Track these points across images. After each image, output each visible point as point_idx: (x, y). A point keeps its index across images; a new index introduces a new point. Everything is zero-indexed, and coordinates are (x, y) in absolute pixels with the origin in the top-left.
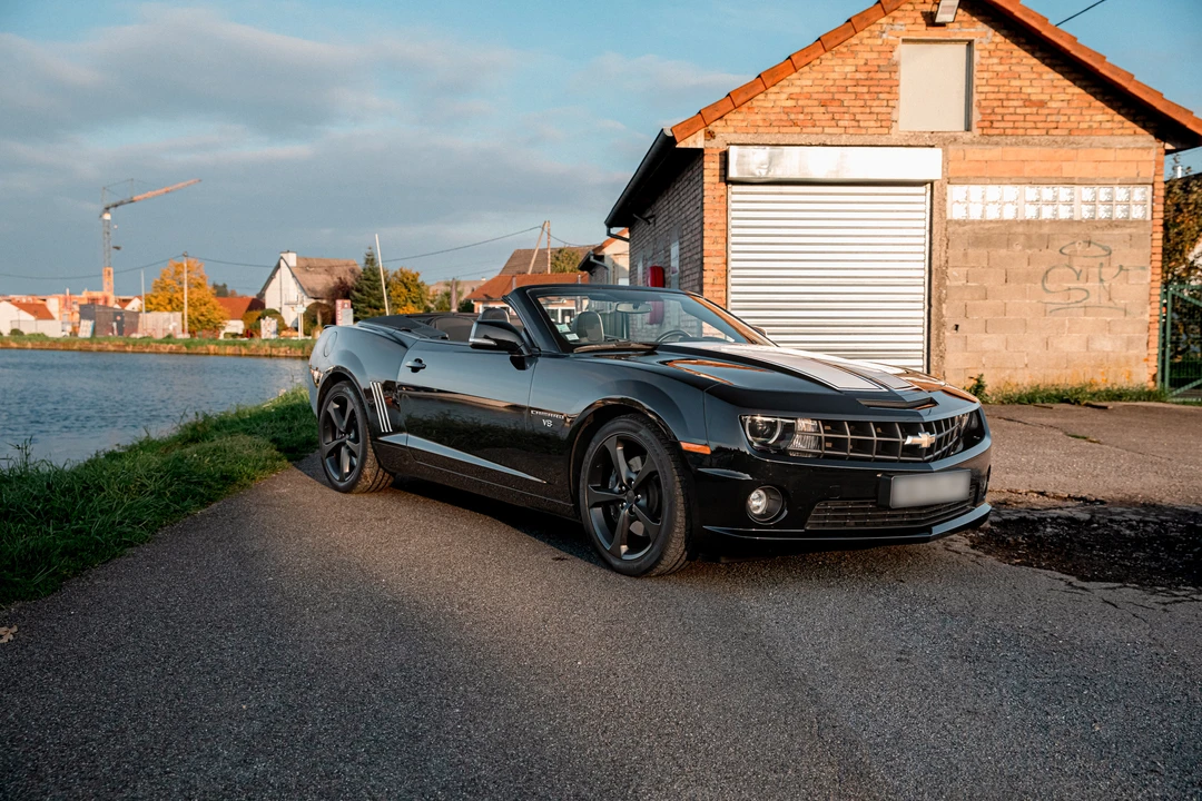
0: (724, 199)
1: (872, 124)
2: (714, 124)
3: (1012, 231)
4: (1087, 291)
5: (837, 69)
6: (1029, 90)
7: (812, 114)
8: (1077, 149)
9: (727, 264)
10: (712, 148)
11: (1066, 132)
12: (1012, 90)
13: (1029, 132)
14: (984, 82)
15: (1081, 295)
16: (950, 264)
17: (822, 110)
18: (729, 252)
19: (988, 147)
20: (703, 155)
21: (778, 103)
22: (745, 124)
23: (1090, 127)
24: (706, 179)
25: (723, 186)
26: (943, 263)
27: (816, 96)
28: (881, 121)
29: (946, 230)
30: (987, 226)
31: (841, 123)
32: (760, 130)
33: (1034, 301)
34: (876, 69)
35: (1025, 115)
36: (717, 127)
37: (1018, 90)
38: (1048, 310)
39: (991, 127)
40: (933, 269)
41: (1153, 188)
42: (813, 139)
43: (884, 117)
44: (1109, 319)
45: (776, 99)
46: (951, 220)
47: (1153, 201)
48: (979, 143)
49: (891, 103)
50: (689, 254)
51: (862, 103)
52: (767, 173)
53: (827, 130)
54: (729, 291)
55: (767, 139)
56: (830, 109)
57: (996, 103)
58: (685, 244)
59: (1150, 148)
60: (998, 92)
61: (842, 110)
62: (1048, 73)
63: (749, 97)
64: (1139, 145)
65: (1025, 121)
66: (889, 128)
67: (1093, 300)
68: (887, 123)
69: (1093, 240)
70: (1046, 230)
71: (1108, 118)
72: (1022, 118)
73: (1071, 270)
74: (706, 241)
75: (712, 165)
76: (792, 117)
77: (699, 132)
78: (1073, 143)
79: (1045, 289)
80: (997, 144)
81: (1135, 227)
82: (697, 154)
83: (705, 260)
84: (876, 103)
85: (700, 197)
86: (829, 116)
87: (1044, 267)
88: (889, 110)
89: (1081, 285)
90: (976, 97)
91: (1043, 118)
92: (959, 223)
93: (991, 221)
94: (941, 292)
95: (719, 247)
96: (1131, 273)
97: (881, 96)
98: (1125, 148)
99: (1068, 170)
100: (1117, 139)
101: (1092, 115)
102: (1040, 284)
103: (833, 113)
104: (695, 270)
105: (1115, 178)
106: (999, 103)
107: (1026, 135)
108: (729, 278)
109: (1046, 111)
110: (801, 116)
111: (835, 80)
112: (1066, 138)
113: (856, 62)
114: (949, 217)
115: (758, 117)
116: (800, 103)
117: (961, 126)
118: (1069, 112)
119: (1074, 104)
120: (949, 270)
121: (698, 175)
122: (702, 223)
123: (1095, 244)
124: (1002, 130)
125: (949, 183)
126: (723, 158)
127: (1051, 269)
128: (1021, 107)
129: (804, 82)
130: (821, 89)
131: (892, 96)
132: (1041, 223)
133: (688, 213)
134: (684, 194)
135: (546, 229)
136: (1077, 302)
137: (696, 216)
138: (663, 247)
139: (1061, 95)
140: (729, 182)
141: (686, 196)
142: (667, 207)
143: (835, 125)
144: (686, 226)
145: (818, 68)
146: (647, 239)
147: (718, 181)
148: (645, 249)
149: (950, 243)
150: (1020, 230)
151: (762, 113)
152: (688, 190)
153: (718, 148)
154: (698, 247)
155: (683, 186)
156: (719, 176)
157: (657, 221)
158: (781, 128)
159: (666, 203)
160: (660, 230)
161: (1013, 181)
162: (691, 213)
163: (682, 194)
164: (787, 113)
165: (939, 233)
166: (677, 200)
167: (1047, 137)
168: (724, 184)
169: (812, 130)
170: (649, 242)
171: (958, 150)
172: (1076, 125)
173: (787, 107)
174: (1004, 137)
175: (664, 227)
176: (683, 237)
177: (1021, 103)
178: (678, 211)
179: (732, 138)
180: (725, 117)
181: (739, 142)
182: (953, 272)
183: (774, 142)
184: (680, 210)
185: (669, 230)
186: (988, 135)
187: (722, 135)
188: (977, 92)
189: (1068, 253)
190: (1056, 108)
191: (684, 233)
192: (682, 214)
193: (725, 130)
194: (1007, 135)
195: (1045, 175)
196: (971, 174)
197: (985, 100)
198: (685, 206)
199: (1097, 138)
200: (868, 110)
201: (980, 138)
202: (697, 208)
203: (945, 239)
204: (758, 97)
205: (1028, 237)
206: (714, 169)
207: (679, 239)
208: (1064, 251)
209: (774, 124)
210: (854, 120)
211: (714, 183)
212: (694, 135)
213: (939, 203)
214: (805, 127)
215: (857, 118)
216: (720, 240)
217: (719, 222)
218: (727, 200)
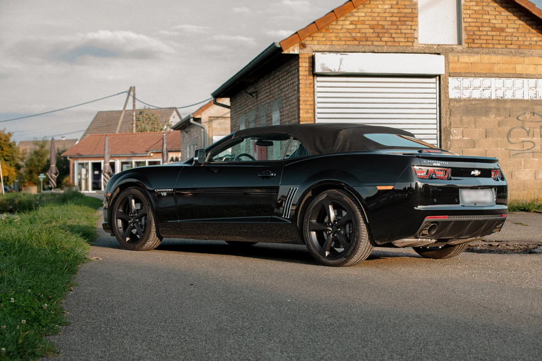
0: (312, 86)
1: (402, 40)
2: (305, 39)
3: (489, 106)
4: (534, 143)
5: (379, 6)
6: (494, 21)
7: (365, 33)
8: (524, 57)
10: (305, 54)
11: (517, 47)
12: (484, 21)
13: (495, 46)
14: (468, 16)
15: (530, 145)
16: (452, 126)
17: (371, 31)
18: (316, 118)
19: (472, 54)
20: (299, 58)
21: (344, 26)
22: (324, 39)
23: (530, 44)
24: (301, 73)
25: (311, 77)
26: (448, 125)
27: (367, 23)
28: (408, 38)
29: (449, 105)
30: (474, 103)
31: (384, 39)
32: (334, 43)
33: (503, 149)
34: (404, 7)
35: (493, 36)
36: (308, 41)
37: (488, 21)
38: (512, 154)
39: (473, 43)
40: (442, 129)
42: (367, 48)
43: (409, 36)
45: (345, 24)
46: (452, 99)
48: (467, 52)
49: (413, 27)
50: (289, 119)
51: (395, 27)
52: (339, 69)
53: (375, 43)
55: (338, 48)
56: (376, 31)
57: (475, 29)
58: (284, 113)
60: (477, 22)
61: (385, 31)
62: (505, 12)
63: (327, 23)
65: (493, 40)
66: (413, 42)
67: (537, 148)
68: (412, 39)
69: (535, 112)
70: (508, 105)
71: (540, 39)
72: (491, 38)
73: (523, 130)
74: (301, 111)
75: (304, 64)
76: (354, 35)
77: (296, 44)
78: (521, 53)
79: (509, 141)
80: (477, 53)
82: (296, 57)
84: (404, 27)
85: (296, 83)
86: (375, 35)
87: (508, 128)
88: (412, 31)
89: (530, 139)
90: (464, 25)
91: (503, 38)
92: (455, 100)
93: (476, 100)
94: (448, 143)
95: (310, 115)
97: (407, 23)
99: (519, 69)
101: (531, 37)
102: (506, 138)
103: (378, 33)
106: (477, 29)
107: (494, 48)
109: (505, 34)
110: (359, 35)
111: (378, 13)
112: (517, 50)
113: (391, 2)
114: (450, 97)
115: (332, 35)
116: (358, 26)
117: (457, 43)
118: (518, 35)
119: (521, 30)
120: (452, 130)
121: (295, 70)
122: (299, 100)
123: (537, 114)
124: (480, 45)
125: (449, 76)
126: (311, 59)
127: (512, 129)
128: (490, 31)
129: (360, 14)
130: (371, 19)
131: (413, 23)
132: (505, 101)
133: (287, 93)
134: (283, 80)
135: (132, 93)
136: (528, 149)
137: (293, 95)
138: (265, 115)
139: (512, 25)
140: (315, 75)
141: (284, 81)
142: (269, 87)
143: (380, 40)
144: (285, 101)
145: (368, 6)
146: (250, 107)
147: (308, 74)
148: (247, 115)
149: (451, 113)
150: (493, 105)
151: (335, 33)
152: (286, 78)
153: (308, 54)
154: (295, 115)
155: (282, 75)
156: (309, 71)
157: (259, 95)
158: (347, 42)
159: (268, 84)
160: (262, 102)
161: (488, 75)
162: (289, 93)
163: (281, 80)
164: (350, 33)
165: (445, 107)
166: (277, 83)
167: (506, 49)
168: (312, 76)
169: (366, 43)
170: (251, 110)
171: (455, 56)
172: (522, 43)
173: (350, 29)
174: (481, 49)
175: (266, 100)
176: (283, 108)
177: (490, 29)
178: (279, 91)
179: (316, 48)
180: (312, 35)
181: (321, 50)
182: (454, 131)
183: (343, 50)
184: (280, 90)
185: (270, 102)
186: (472, 47)
187: (310, 46)
188: (464, 22)
189: (521, 119)
190: (510, 32)
191: (284, 105)
192: (282, 93)
193: (312, 43)
194: (483, 48)
195: (505, 72)
196: (462, 71)
197: (469, 26)
198: (284, 88)
199: (535, 51)
200: (399, 32)
201: (467, 49)
202: (295, 90)
203: (449, 110)
204: (332, 23)
205: (498, 109)
206: (306, 67)
207: (280, 109)
208: (519, 118)
209: (342, 39)
210: (391, 37)
211: (306, 76)
212: (293, 46)
213: (444, 88)
214: (361, 41)
215: (393, 36)
216: (309, 111)
217: (309, 100)
218: (314, 86)
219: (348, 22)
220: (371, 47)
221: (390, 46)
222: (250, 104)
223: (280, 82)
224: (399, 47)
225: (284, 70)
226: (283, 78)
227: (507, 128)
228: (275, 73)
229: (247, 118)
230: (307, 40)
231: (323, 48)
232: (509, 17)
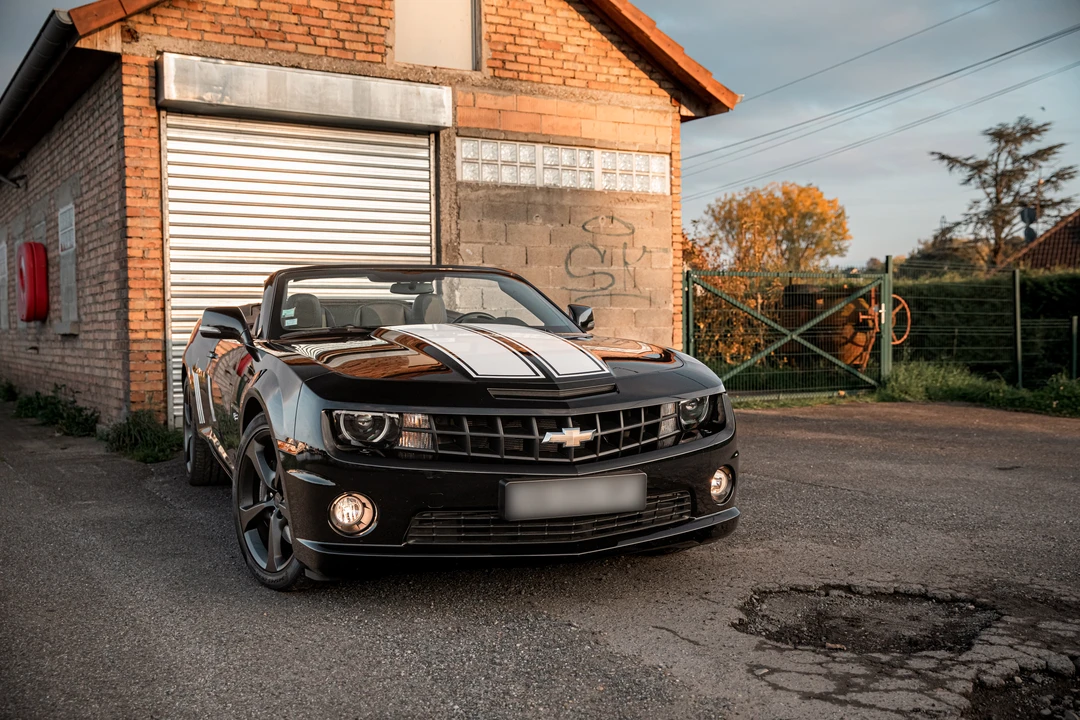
0: (154, 133)
1: (361, 47)
2: (135, 18)
3: (532, 200)
4: (612, 276)
6: (542, 28)
7: (280, 23)
8: (595, 105)
9: (162, 228)
10: (138, 54)
11: (584, 84)
12: (525, 25)
14: (493, 10)
15: (605, 281)
16: (463, 239)
17: (294, 19)
18: (166, 212)
19: (501, 92)
20: (121, 64)
22: (183, 25)
23: (608, 81)
24: (127, 101)
25: (154, 113)
26: (454, 237)
28: (373, 44)
29: (456, 194)
30: (503, 192)
31: (321, 41)
32: (207, 37)
33: (558, 288)
35: (540, 58)
36: (142, 24)
37: (531, 26)
38: (573, 299)
39: (504, 68)
40: (442, 245)
41: (671, 159)
42: (283, 58)
43: (375, 39)
44: (634, 310)
46: (461, 183)
47: (671, 172)
48: (491, 87)
49: (384, 22)
50: (96, 218)
51: (347, 17)
52: (221, 98)
53: (302, 48)
54: (167, 270)
55: (217, 49)
56: (305, 20)
57: (509, 39)
58: (86, 205)
59: (667, 112)
60: (510, 25)
61: (324, 23)
62: (562, 9)
64: (656, 107)
65: (540, 65)
66: (384, 55)
67: (618, 286)
68: (379, 48)
69: (615, 215)
70: (567, 201)
71: (626, 72)
72: (536, 61)
73: (594, 251)
74: (129, 193)
75: (134, 81)
76: (253, 23)
77: (112, 29)
78: (591, 97)
79: (569, 272)
80: (511, 90)
81: (657, 203)
82: (114, 59)
83: (130, 222)
84: (365, 19)
85: (115, 128)
86: (302, 29)
87: (566, 245)
88: (382, 31)
89: (605, 269)
90: (485, 28)
91: (559, 64)
92: (468, 185)
93: (507, 187)
95: (150, 203)
96: (654, 256)
97: (371, 11)
98: (642, 110)
99: (588, 129)
100: (635, 99)
101: (609, 67)
102: (563, 266)
103: (309, 26)
104: (111, 238)
105: (635, 144)
106: (511, 39)
107: (542, 82)
108: (167, 250)
109: (562, 56)
110: (266, 25)
112: (584, 91)
114: (459, 179)
115: (203, 17)
117: (470, 67)
118: (586, 60)
119: (591, 51)
120: (462, 247)
121: (110, 98)
122: (122, 167)
123: (618, 220)
124: (516, 74)
125: (457, 135)
126: (153, 71)
127: (574, 249)
128: (535, 47)
131: (385, 13)
132: (562, 192)
133: (91, 158)
134: (79, 135)
136: (603, 289)
137: (108, 159)
138: (43, 216)
139: (576, 38)
140: (164, 107)
141: (85, 135)
142: (49, 159)
143: (312, 42)
144: (87, 178)
146: (14, 209)
147: (145, 105)
148: (10, 225)
149: (461, 212)
150: (539, 198)
151: (209, 13)
152: (89, 127)
153: (143, 56)
154: (114, 203)
155: (79, 122)
157: (30, 182)
158: (237, 37)
159: (47, 153)
160: (36, 194)
161: (530, 138)
162: (97, 157)
163: (76, 134)
164: (245, 17)
165: (448, 199)
166: (68, 146)
167: (564, 88)
169: (281, 46)
170: (17, 215)
171: (467, 93)
172: (593, 77)
173: (244, 9)
174: (518, 82)
175: (45, 188)
176: (82, 195)
177: (534, 42)
178: (71, 161)
179: (165, 45)
180: (154, 11)
181: (177, 49)
182: (466, 249)
183: (229, 57)
184: (75, 157)
185: (53, 191)
186: (500, 78)
187: (150, 37)
188: (486, 22)
189: (590, 229)
190: (572, 54)
191: (85, 189)
192: (77, 163)
193: (153, 30)
194: (521, 80)
195: (564, 134)
196: (483, 125)
197: (495, 33)
198: (84, 150)
199: (615, 94)
200: (355, 28)
201: (491, 81)
202: (111, 146)
203: (455, 206)
205: (549, 209)
206: (139, 87)
207: (74, 199)
208: (587, 227)
209: (227, 30)
210: (337, 39)
211: (139, 108)
212: (104, 32)
213: (447, 159)
214: (271, 40)
215: (341, 37)
216: (151, 193)
217: (150, 166)
218: (160, 135)
220: (292, 54)
221: (335, 58)
222: (13, 203)
223: (74, 140)
224: (354, 63)
225: (84, 109)
226: (81, 129)
227: (566, 247)
228: (62, 126)
229: (10, 231)
230: (140, 23)
231: (181, 46)
232: (570, 21)
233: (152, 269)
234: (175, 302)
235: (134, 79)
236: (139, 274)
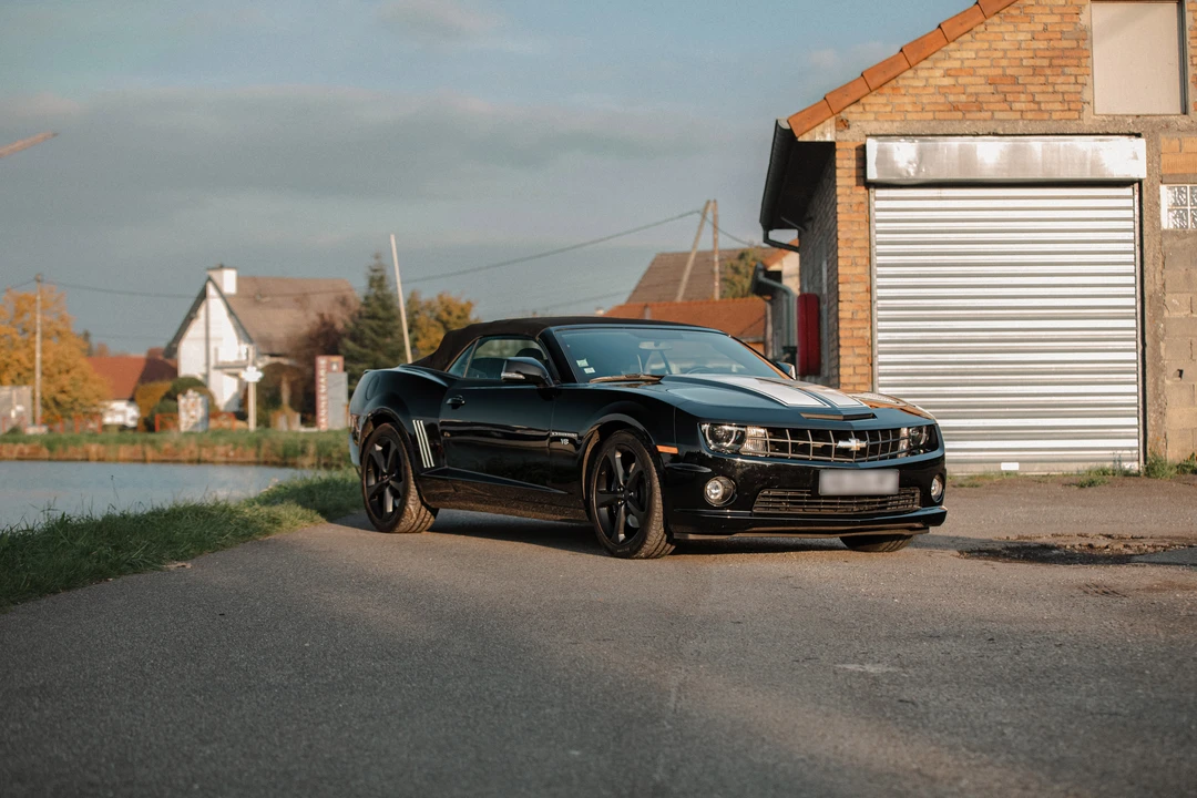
0: (864, 208)
1: (1057, 106)
2: (848, 110)
5: (1007, 36)
7: (977, 94)
9: (870, 292)
10: (846, 141)
16: (1168, 290)
17: (990, 89)
18: (874, 276)
20: (834, 150)
21: (931, 81)
22: (888, 109)
24: (839, 181)
25: (862, 190)
26: (1158, 287)
27: (981, 72)
28: (1069, 102)
29: (1161, 243)
31: (1017, 106)
32: (909, 116)
34: (1059, 36)
36: (852, 114)
40: (1146, 296)
42: (980, 127)
43: (1073, 97)
45: (931, 76)
46: (1166, 231)
49: (1080, 80)
51: (1042, 80)
52: (917, 172)
53: (998, 115)
54: (875, 328)
55: (917, 128)
56: (1001, 88)
58: (829, 265)
61: (1019, 88)
63: (892, 74)
66: (1080, 111)
68: (1076, 103)
74: (841, 262)
75: (846, 164)
76: (952, 98)
77: (828, 122)
82: (829, 148)
83: (841, 288)
84: (1060, 80)
85: (835, 203)
86: (997, 97)
88: (1079, 88)
90: (1191, 71)
92: (1173, 233)
94: (1158, 326)
95: (859, 270)
97: (1067, 70)
103: (1005, 94)
104: (835, 301)
108: (875, 311)
110: (963, 98)
111: (1005, 51)
113: (1032, 27)
114: (1163, 227)
115: (906, 99)
116: (961, 80)
117: (1179, 111)
120: (1167, 298)
122: (837, 239)
125: (1160, 182)
126: (860, 153)
129: (965, 55)
130: (987, 63)
131: (1082, 70)
133: (830, 222)
134: (828, 196)
135: (710, 216)
137: (834, 228)
140: (869, 185)
142: (819, 208)
143: (1008, 108)
144: (830, 239)
145: (983, 36)
146: (809, 249)
147: (855, 183)
148: (808, 267)
149: (1166, 262)
151: (911, 95)
152: (829, 192)
153: (852, 141)
154: (836, 269)
156: (857, 177)
157: (814, 225)
158: (937, 113)
159: (819, 202)
160: (816, 241)
163: (826, 194)
164: (944, 94)
165: (1152, 249)
166: (824, 202)
168: (863, 188)
169: (978, 115)
170: (810, 257)
171: (1172, 139)
173: (944, 87)
175: (819, 237)
176: (829, 254)
178: (825, 217)
179: (873, 127)
180: (862, 101)
181: (881, 133)
182: (1172, 299)
183: (929, 132)
185: (821, 242)
187: (859, 124)
188: (1193, 65)
191: (829, 249)
193: (863, 117)
196: (1190, 170)
198: (828, 212)
200: (1050, 89)
202: (834, 218)
203: (1160, 256)
204: (904, 75)
206: (849, 168)
207: (827, 256)
209: (928, 108)
210: (1033, 101)
211: (850, 187)
212: (821, 126)
213: (1150, 208)
214: (969, 111)
215: (1037, 99)
216: (859, 261)
217: (858, 237)
218: (869, 207)
219: (938, 73)
220: (988, 123)
221: (1030, 120)
223: (826, 199)
224: (1050, 123)
225: (828, 174)
226: (827, 190)
228: (822, 181)
229: (808, 274)
230: (851, 112)
231: (887, 128)
233: (860, 328)
234: (882, 358)
235: (845, 162)
236: (848, 334)
